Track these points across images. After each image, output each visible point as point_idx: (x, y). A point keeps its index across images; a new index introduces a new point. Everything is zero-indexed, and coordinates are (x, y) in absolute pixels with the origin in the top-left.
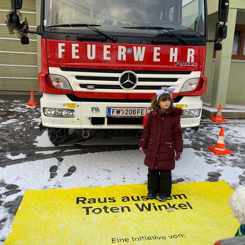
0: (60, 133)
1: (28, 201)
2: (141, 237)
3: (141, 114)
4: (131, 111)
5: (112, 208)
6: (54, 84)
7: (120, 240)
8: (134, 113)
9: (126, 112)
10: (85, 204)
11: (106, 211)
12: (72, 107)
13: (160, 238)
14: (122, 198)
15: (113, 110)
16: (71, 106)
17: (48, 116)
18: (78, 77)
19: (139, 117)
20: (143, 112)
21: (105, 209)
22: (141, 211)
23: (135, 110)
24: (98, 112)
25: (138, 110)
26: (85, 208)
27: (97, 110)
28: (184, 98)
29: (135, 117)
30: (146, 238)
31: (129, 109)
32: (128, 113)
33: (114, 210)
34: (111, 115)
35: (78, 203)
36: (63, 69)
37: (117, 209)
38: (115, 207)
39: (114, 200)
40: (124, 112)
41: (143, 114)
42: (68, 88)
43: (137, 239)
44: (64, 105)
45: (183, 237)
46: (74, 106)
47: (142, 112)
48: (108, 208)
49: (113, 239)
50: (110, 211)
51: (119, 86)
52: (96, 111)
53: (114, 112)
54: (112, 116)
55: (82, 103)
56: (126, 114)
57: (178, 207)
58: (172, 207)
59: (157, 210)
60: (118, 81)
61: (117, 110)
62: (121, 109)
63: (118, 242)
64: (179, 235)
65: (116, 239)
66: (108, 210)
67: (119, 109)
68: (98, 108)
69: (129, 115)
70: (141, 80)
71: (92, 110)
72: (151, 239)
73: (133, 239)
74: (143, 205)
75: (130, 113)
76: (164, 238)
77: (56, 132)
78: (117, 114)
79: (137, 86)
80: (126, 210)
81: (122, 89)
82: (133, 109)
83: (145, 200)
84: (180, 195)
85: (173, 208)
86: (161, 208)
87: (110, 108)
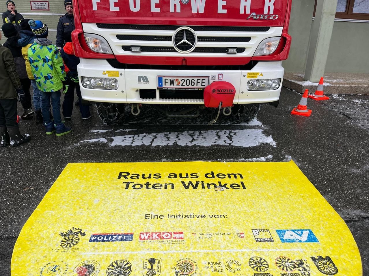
0: (111, 110)
1: (68, 174)
2: (178, 215)
3: (202, 85)
4: (188, 81)
5: (155, 184)
6: (92, 46)
7: (154, 217)
8: (193, 84)
9: (181, 83)
10: (127, 179)
11: (147, 187)
12: (115, 76)
13: (199, 216)
14: (169, 174)
15: (165, 79)
16: (113, 74)
17: (87, 87)
18: (120, 37)
19: (199, 89)
20: (204, 83)
21: (146, 185)
22: (186, 188)
23: (194, 80)
24: (146, 82)
25: (197, 80)
26: (126, 183)
27: (145, 79)
28: (259, 64)
29: (193, 89)
30: (183, 216)
31: (186, 79)
32: (185, 84)
33: (156, 186)
34: (164, 86)
35: (119, 178)
36: (100, 26)
37: (160, 186)
38: (158, 184)
39: (159, 176)
40: (179, 83)
41: (204, 85)
42: (108, 51)
43: (173, 217)
44: (104, 73)
45: (224, 218)
46: (116, 74)
47: (202, 83)
48: (150, 184)
49: (147, 215)
50: (151, 188)
51: (172, 48)
52: (144, 81)
53: (167, 82)
54: (165, 88)
55: (127, 70)
56: (182, 85)
57: (229, 187)
58: (222, 186)
59: (204, 188)
60: (171, 40)
61: (170, 79)
62: (175, 78)
63: (151, 218)
64: (221, 216)
65: (150, 215)
66: (150, 186)
67: (173, 78)
68: (146, 77)
69: (186, 86)
70: (201, 39)
71: (139, 80)
72: (188, 218)
73: (168, 216)
74: (190, 183)
75: (188, 84)
76: (203, 217)
77: (106, 109)
78: (171, 85)
79: (196, 48)
80: (169, 187)
81: (177, 52)
82: (190, 79)
83: (193, 178)
84: (236, 175)
85: (223, 188)
86: (209, 186)
87: (162, 78)
